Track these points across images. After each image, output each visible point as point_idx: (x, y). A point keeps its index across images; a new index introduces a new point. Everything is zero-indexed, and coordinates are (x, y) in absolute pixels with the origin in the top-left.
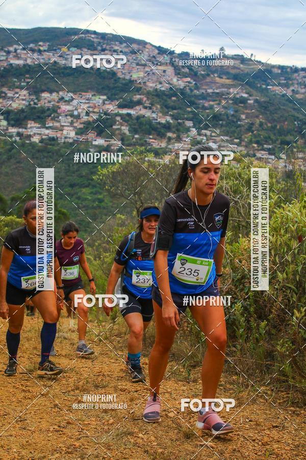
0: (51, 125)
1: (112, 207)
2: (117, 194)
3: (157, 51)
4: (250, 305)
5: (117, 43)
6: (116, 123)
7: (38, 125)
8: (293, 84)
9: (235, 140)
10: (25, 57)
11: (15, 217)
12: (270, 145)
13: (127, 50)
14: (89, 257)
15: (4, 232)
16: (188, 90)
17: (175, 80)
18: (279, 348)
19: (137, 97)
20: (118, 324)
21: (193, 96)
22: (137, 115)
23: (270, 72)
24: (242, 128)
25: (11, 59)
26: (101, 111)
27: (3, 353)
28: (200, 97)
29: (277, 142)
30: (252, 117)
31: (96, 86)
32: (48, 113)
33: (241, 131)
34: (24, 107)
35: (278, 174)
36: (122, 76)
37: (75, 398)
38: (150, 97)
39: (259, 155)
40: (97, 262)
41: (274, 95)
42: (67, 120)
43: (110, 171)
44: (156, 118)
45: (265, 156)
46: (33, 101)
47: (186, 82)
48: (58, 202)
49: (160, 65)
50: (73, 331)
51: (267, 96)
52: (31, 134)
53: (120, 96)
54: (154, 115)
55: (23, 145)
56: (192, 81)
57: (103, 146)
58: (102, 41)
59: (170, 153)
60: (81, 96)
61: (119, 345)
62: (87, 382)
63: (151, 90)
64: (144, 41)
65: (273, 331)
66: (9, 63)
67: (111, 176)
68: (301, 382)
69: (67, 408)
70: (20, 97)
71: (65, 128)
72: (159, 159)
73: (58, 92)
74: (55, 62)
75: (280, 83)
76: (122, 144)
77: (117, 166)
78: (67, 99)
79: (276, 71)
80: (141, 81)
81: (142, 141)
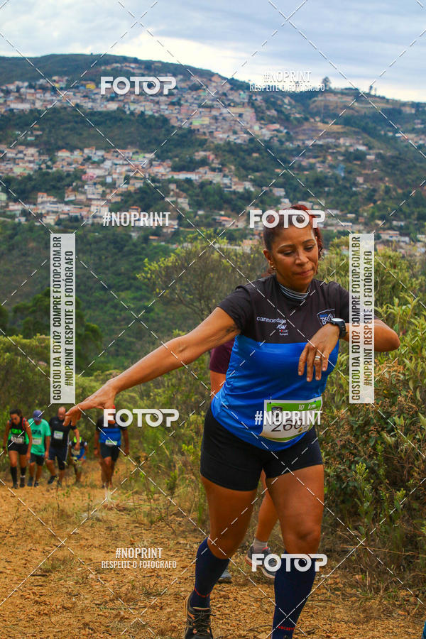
0: (72, 198)
1: (166, 319)
2: (173, 300)
3: (228, 86)
4: (379, 465)
5: (169, 75)
6: (169, 193)
7: (52, 199)
9: (350, 216)
10: (32, 98)
11: (21, 336)
12: (402, 221)
13: (183, 85)
14: (132, 394)
15: (4, 359)
16: (275, 142)
17: (256, 128)
19: (200, 154)
20: (178, 496)
21: (283, 151)
22: (200, 181)
23: (400, 112)
24: (360, 197)
25: (11, 101)
26: (147, 176)
27: (5, 544)
28: (295, 153)
29: (413, 217)
30: (373, 180)
31: (139, 138)
32: (68, 180)
33: (357, 201)
34: (32, 173)
35: (416, 264)
36: (177, 124)
37: (115, 612)
38: (220, 153)
39: (385, 236)
40: (145, 402)
41: (406, 146)
42: (96, 191)
43: (162, 265)
44: (229, 185)
45: (394, 239)
46: (45, 163)
47: (274, 130)
48: (85, 313)
49: (234, 106)
50: (111, 509)
51: (395, 148)
52: (44, 212)
53: (174, 153)
54: (226, 181)
55: (31, 229)
56: (282, 129)
57: (151, 228)
58: (146, 72)
59: (251, 237)
60: (116, 154)
61: (181, 529)
62: (134, 587)
63: (222, 143)
64: (209, 71)
65: (415, 505)
66: (8, 108)
67: (163, 272)
69: (103, 628)
70: (26, 158)
71: (94, 202)
72: (236, 245)
73: (82, 150)
74: (77, 105)
75: (414, 129)
76: (180, 225)
77: (173, 257)
78: (96, 159)
79: (408, 110)
80: (205, 130)
81: (209, 220)
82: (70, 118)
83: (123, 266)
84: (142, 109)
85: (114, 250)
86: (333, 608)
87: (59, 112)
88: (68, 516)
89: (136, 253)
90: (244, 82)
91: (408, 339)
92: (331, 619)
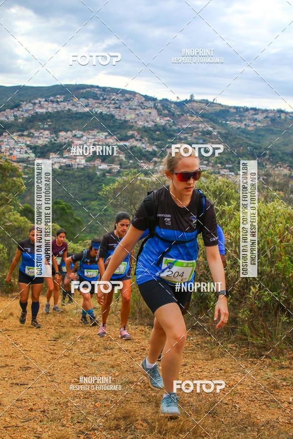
0: (67, 155)
2: (117, 205)
3: (144, 99)
5: (114, 94)
7: (57, 156)
8: (245, 120)
9: (204, 162)
10: (47, 106)
12: (230, 164)
13: (121, 99)
16: (168, 126)
17: (158, 119)
18: (240, 315)
19: (130, 133)
21: (172, 131)
22: (131, 146)
23: (228, 111)
25: (37, 108)
26: (104, 144)
28: (177, 131)
29: (236, 162)
31: (100, 125)
32: (65, 146)
34: (47, 143)
36: (119, 118)
37: (90, 357)
38: (140, 132)
39: (222, 172)
41: (232, 128)
43: (112, 188)
44: (145, 147)
45: (226, 173)
46: (54, 138)
47: (167, 120)
48: (74, 212)
49: (147, 109)
51: (227, 129)
52: (53, 162)
53: (118, 132)
54: (143, 146)
56: (171, 120)
57: (106, 170)
58: (103, 93)
59: (156, 173)
60: (88, 133)
62: (99, 345)
63: (141, 127)
64: (134, 92)
65: (236, 303)
66: (35, 112)
67: (112, 191)
68: (257, 340)
69: (84, 365)
70: (44, 136)
71: (77, 157)
72: (148, 177)
73: (71, 131)
74: (69, 109)
75: (235, 119)
76: (121, 168)
77: (117, 184)
78: (78, 136)
79: (232, 110)
80: (133, 121)
81: (135, 165)
82: (66, 115)
83: (93, 189)
84: (101, 111)
85: (88, 181)
86: (196, 353)
87: (60, 113)
88: (67, 312)
89: (99, 182)
90: (152, 97)
91: (232, 222)
92: (195, 358)
